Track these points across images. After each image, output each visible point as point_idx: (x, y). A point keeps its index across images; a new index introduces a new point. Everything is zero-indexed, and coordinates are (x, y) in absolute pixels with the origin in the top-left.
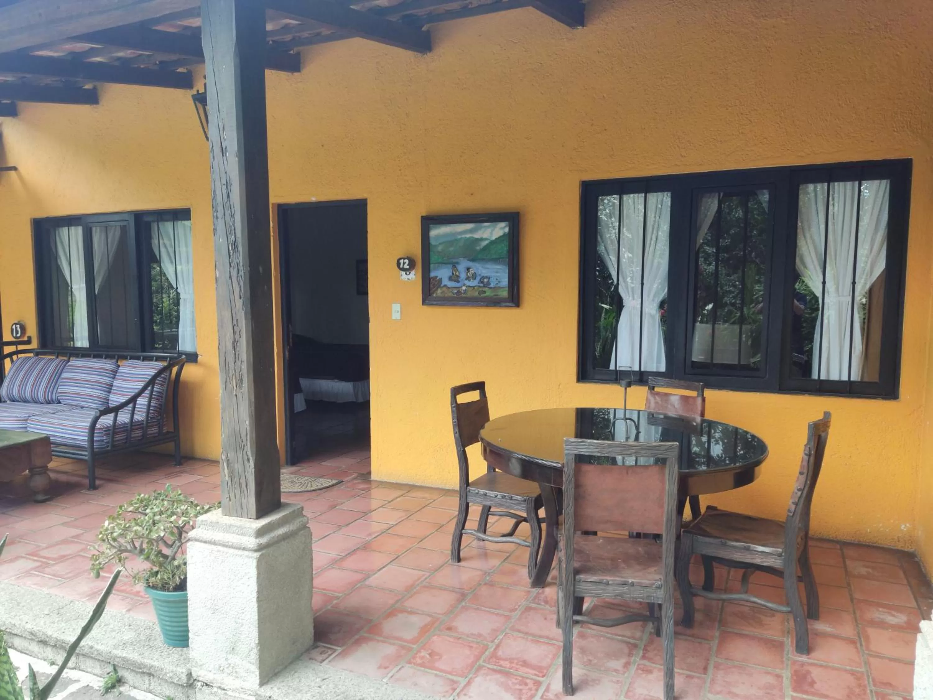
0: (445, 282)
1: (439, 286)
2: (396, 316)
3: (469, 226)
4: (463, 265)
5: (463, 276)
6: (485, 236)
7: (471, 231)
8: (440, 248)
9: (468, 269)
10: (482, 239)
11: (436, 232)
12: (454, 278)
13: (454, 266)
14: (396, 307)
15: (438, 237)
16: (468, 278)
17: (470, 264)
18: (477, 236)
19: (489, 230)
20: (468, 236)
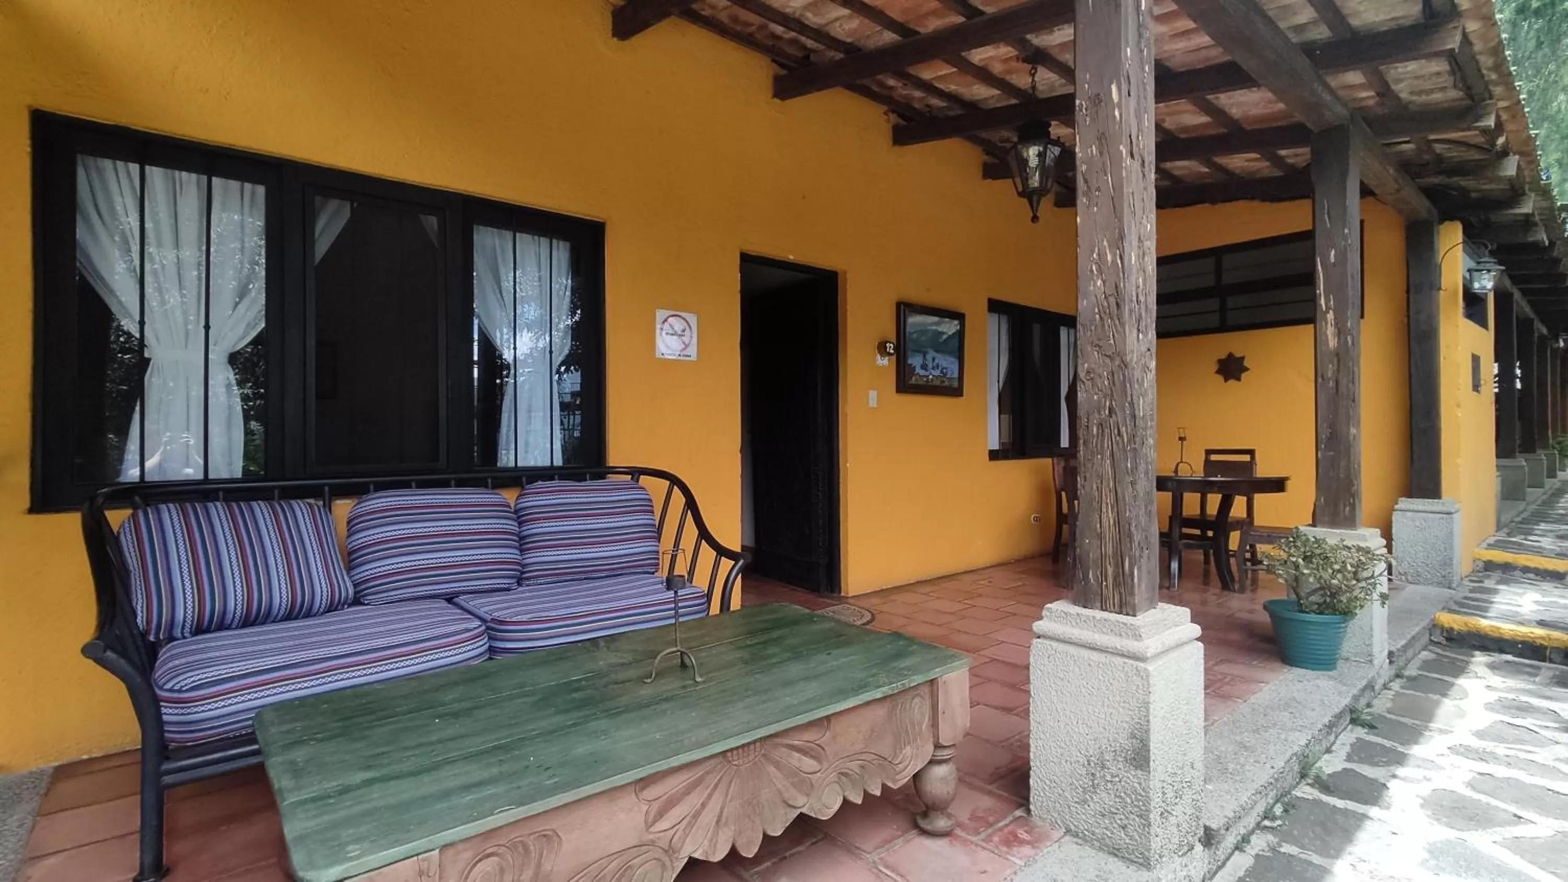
0: (918, 370)
1: (914, 375)
2: (873, 403)
3: (936, 319)
4: (931, 354)
5: (930, 366)
6: (945, 330)
7: (937, 324)
8: (915, 336)
9: (934, 359)
10: (943, 333)
11: (915, 320)
12: (924, 367)
13: (924, 356)
14: (873, 394)
15: (914, 325)
16: (933, 368)
17: (935, 354)
18: (940, 329)
19: (948, 325)
20: (934, 328)
